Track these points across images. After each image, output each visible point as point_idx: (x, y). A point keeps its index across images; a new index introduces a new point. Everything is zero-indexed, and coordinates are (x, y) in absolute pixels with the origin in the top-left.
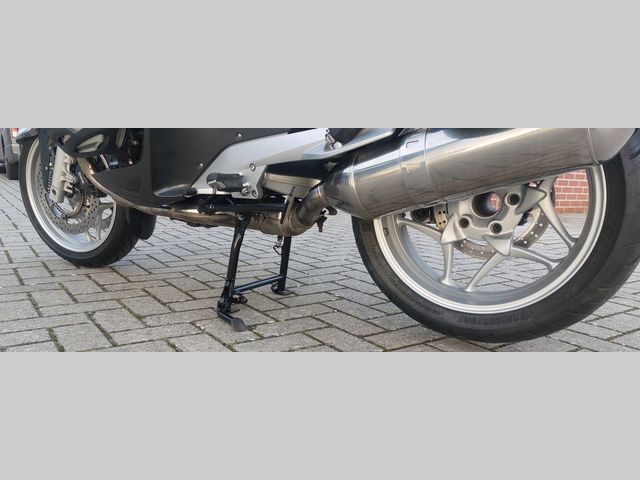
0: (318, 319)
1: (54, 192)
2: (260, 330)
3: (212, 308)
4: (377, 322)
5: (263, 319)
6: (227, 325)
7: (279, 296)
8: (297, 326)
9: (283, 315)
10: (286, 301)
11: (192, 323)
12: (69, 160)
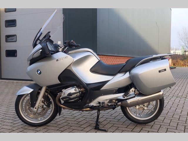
1: (36, 108)
12: (43, 99)
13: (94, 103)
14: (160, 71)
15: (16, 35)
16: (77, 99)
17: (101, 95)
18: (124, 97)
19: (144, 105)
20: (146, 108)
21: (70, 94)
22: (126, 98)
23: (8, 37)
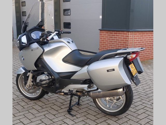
0: (87, 112)
1: (27, 86)
2: (77, 116)
3: (66, 111)
4: (97, 112)
5: (77, 113)
6: (71, 116)
7: (78, 106)
8: (83, 114)
9: (80, 111)
10: (80, 107)
11: (64, 115)
12: (32, 80)
13: (65, 90)
14: (108, 71)
15: (70, 9)
16: (47, 85)
17: (71, 84)
18: (88, 89)
19: (114, 98)
20: (115, 101)
21: (41, 81)
22: (89, 90)
23: (65, 10)
